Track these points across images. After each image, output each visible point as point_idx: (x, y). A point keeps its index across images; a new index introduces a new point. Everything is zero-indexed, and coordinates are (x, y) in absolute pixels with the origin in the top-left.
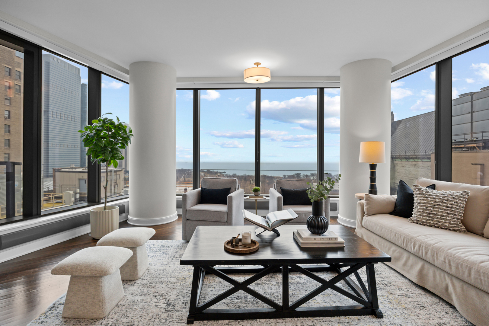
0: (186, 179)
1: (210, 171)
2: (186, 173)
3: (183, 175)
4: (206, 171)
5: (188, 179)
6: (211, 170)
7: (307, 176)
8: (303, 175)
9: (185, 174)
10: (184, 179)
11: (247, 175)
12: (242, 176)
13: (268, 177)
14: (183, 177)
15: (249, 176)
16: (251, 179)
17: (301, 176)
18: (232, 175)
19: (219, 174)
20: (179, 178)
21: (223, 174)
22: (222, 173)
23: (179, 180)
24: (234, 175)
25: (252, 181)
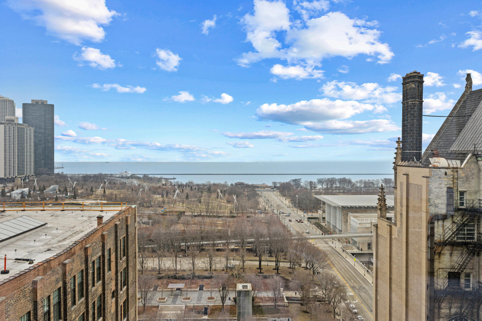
0: (107, 192)
1: (148, 176)
2: (106, 180)
3: (102, 185)
4: (141, 176)
5: (111, 191)
6: (150, 176)
7: (311, 183)
8: (305, 181)
9: (105, 183)
10: (103, 192)
11: (212, 183)
12: (204, 185)
13: (248, 186)
14: (102, 188)
15: (214, 184)
16: (219, 191)
17: (302, 184)
18: (186, 183)
19: (164, 182)
20: (94, 189)
21: (171, 182)
22: (170, 180)
23: (94, 193)
24: (189, 182)
25: (220, 194)
